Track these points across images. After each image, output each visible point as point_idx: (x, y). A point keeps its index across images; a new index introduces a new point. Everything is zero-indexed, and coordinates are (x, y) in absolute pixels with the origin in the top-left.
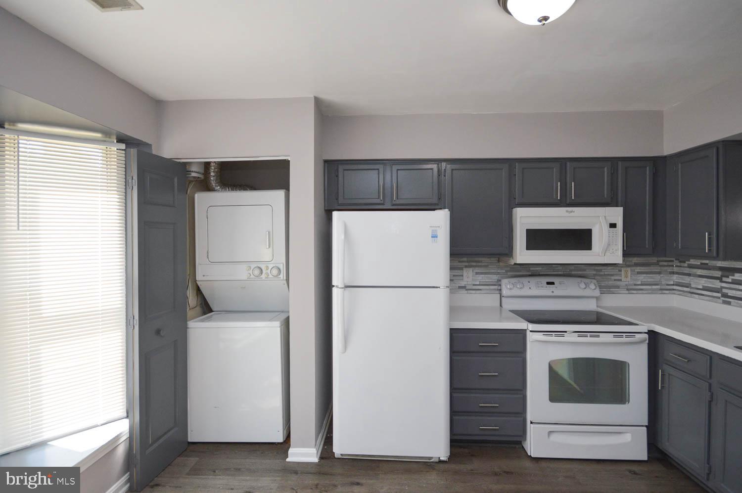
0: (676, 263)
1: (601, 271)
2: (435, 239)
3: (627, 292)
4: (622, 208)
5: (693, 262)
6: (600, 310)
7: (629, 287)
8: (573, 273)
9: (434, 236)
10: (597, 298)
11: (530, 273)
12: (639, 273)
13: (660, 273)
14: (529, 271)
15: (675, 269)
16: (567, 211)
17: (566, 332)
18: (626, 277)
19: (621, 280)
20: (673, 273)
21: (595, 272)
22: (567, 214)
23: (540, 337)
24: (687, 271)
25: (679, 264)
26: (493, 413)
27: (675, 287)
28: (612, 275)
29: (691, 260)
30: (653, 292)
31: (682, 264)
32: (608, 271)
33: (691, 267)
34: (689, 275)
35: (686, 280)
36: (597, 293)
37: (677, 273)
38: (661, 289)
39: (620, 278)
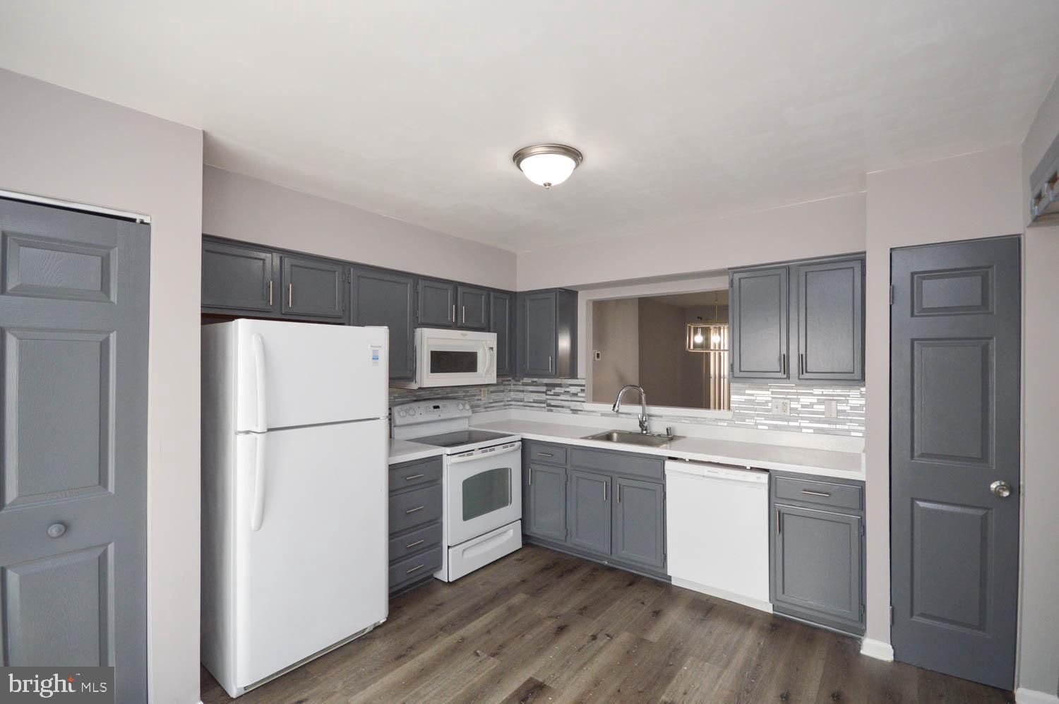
0: (513, 382)
1: (467, 392)
2: (376, 361)
3: (485, 410)
4: (496, 334)
5: (526, 380)
6: (471, 429)
7: (486, 406)
8: (449, 395)
9: (375, 358)
10: (468, 418)
11: (415, 399)
12: (492, 392)
13: (503, 391)
14: (415, 396)
15: (512, 387)
16: (462, 334)
17: (473, 450)
18: (485, 396)
19: (480, 400)
20: (510, 391)
21: (464, 394)
22: (462, 337)
23: (456, 459)
24: (521, 388)
25: (515, 383)
26: (417, 551)
27: (512, 403)
28: (475, 395)
29: (525, 379)
30: (500, 408)
31: (517, 383)
32: (472, 391)
33: (525, 384)
34: (523, 391)
35: (521, 395)
36: (469, 413)
37: (514, 391)
38: (504, 405)
39: (479, 398)
